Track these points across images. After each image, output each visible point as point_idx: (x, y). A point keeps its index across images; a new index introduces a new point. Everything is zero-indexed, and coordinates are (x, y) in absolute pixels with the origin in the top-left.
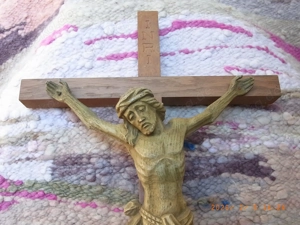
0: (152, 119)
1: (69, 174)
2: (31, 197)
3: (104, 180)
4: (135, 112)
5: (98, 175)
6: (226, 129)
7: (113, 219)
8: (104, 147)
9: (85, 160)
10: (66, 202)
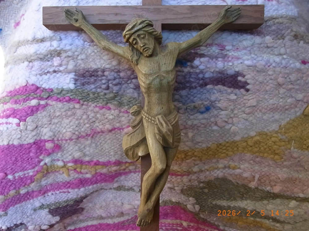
0: (151, 44)
1: (88, 83)
2: (60, 101)
3: (115, 89)
4: (138, 39)
5: (110, 85)
6: (215, 50)
7: (123, 119)
9: (100, 73)
10: (87, 105)
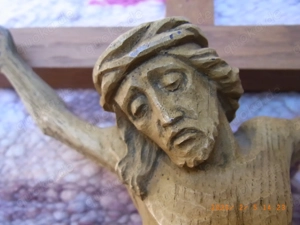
1: (22, 216)
8: (89, 170)
